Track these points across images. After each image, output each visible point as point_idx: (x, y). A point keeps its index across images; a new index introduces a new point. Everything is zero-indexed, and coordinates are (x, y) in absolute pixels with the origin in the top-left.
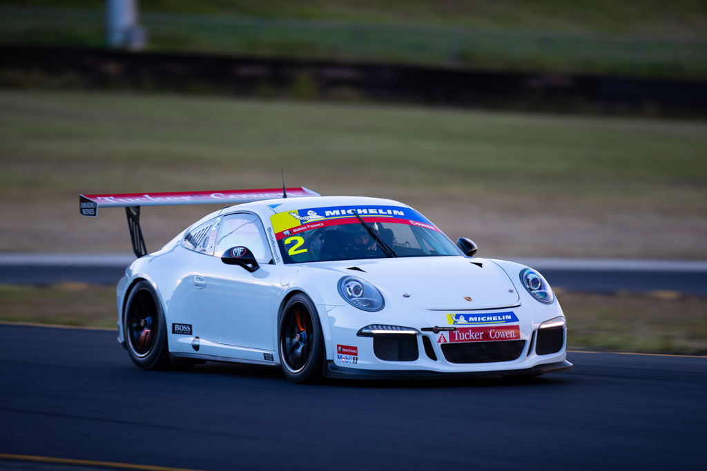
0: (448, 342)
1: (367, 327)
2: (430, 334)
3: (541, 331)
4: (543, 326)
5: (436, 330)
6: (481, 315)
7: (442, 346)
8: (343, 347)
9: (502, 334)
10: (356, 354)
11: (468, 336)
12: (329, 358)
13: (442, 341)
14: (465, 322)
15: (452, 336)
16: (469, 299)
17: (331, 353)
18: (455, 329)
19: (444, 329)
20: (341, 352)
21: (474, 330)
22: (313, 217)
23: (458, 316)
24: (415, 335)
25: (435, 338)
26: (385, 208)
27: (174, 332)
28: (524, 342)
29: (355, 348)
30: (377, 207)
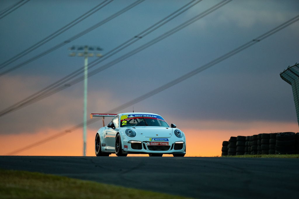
0: (149, 145)
1: (130, 141)
2: (145, 143)
3: (175, 144)
4: (176, 143)
5: (146, 142)
6: (159, 139)
7: (147, 146)
8: (125, 146)
9: (163, 144)
10: (127, 148)
11: (154, 144)
12: (122, 149)
13: (148, 145)
14: (154, 140)
15: (150, 144)
16: (157, 135)
17: (123, 148)
18: (151, 142)
19: (148, 142)
20: (125, 147)
21: (156, 142)
22: (132, 116)
23: (152, 139)
24: (141, 143)
25: (146, 144)
26: (151, 115)
27: (102, 146)
28: (170, 146)
29: (127, 146)
30: (149, 115)
